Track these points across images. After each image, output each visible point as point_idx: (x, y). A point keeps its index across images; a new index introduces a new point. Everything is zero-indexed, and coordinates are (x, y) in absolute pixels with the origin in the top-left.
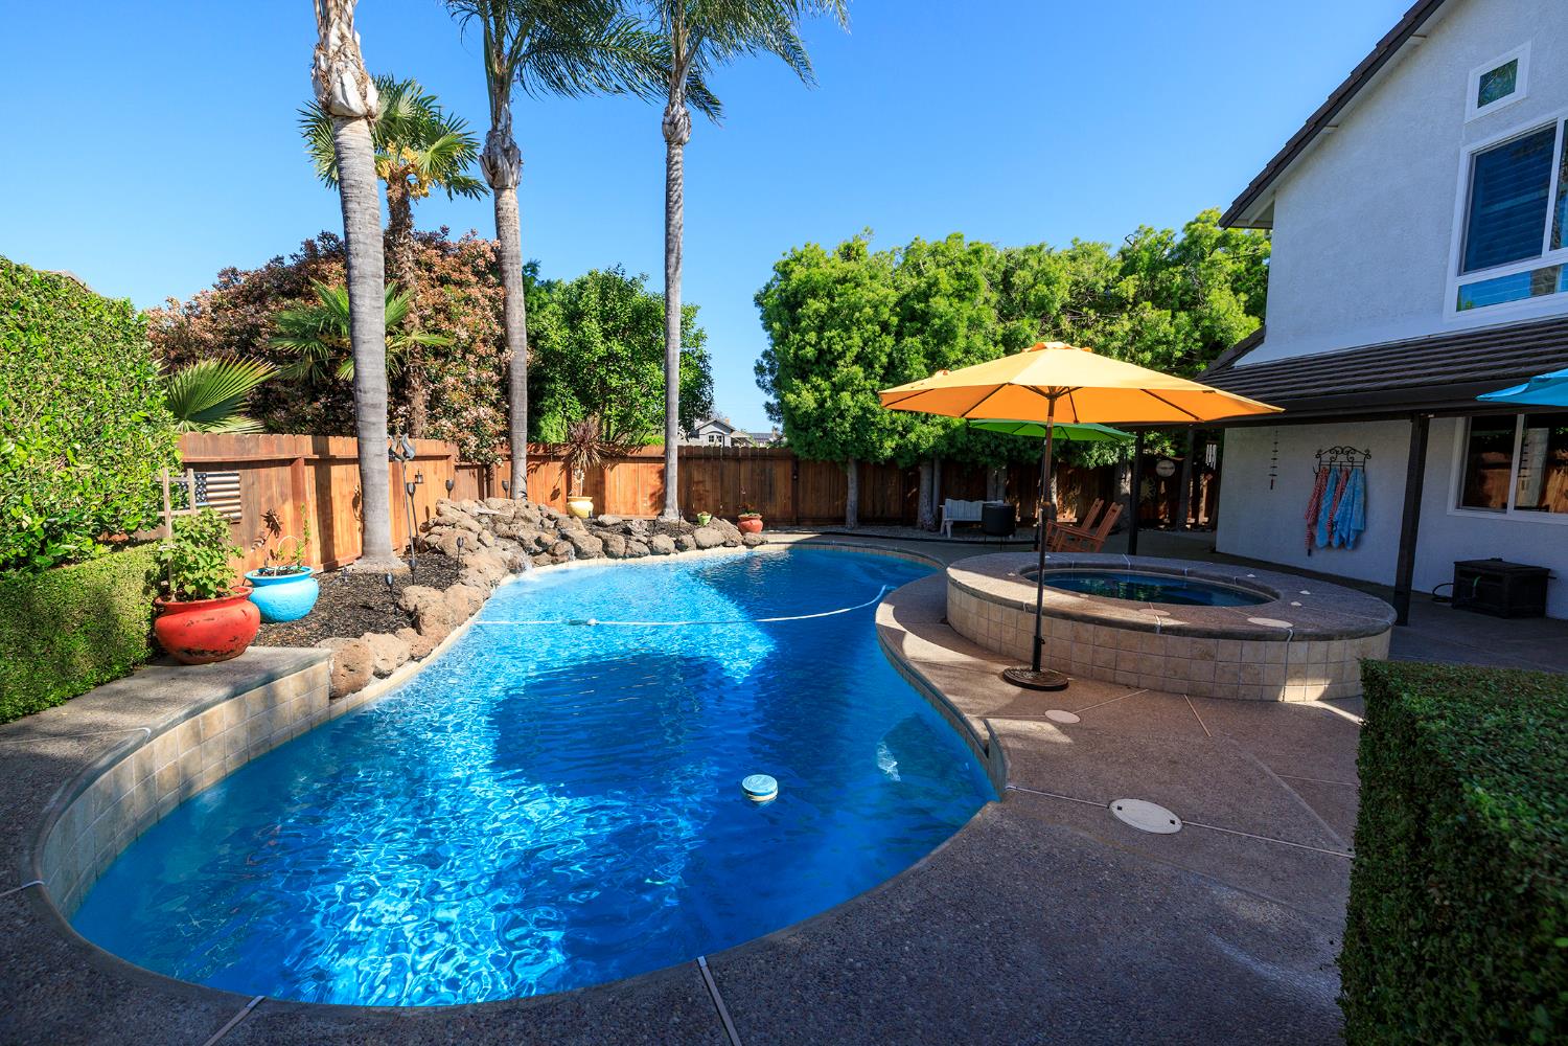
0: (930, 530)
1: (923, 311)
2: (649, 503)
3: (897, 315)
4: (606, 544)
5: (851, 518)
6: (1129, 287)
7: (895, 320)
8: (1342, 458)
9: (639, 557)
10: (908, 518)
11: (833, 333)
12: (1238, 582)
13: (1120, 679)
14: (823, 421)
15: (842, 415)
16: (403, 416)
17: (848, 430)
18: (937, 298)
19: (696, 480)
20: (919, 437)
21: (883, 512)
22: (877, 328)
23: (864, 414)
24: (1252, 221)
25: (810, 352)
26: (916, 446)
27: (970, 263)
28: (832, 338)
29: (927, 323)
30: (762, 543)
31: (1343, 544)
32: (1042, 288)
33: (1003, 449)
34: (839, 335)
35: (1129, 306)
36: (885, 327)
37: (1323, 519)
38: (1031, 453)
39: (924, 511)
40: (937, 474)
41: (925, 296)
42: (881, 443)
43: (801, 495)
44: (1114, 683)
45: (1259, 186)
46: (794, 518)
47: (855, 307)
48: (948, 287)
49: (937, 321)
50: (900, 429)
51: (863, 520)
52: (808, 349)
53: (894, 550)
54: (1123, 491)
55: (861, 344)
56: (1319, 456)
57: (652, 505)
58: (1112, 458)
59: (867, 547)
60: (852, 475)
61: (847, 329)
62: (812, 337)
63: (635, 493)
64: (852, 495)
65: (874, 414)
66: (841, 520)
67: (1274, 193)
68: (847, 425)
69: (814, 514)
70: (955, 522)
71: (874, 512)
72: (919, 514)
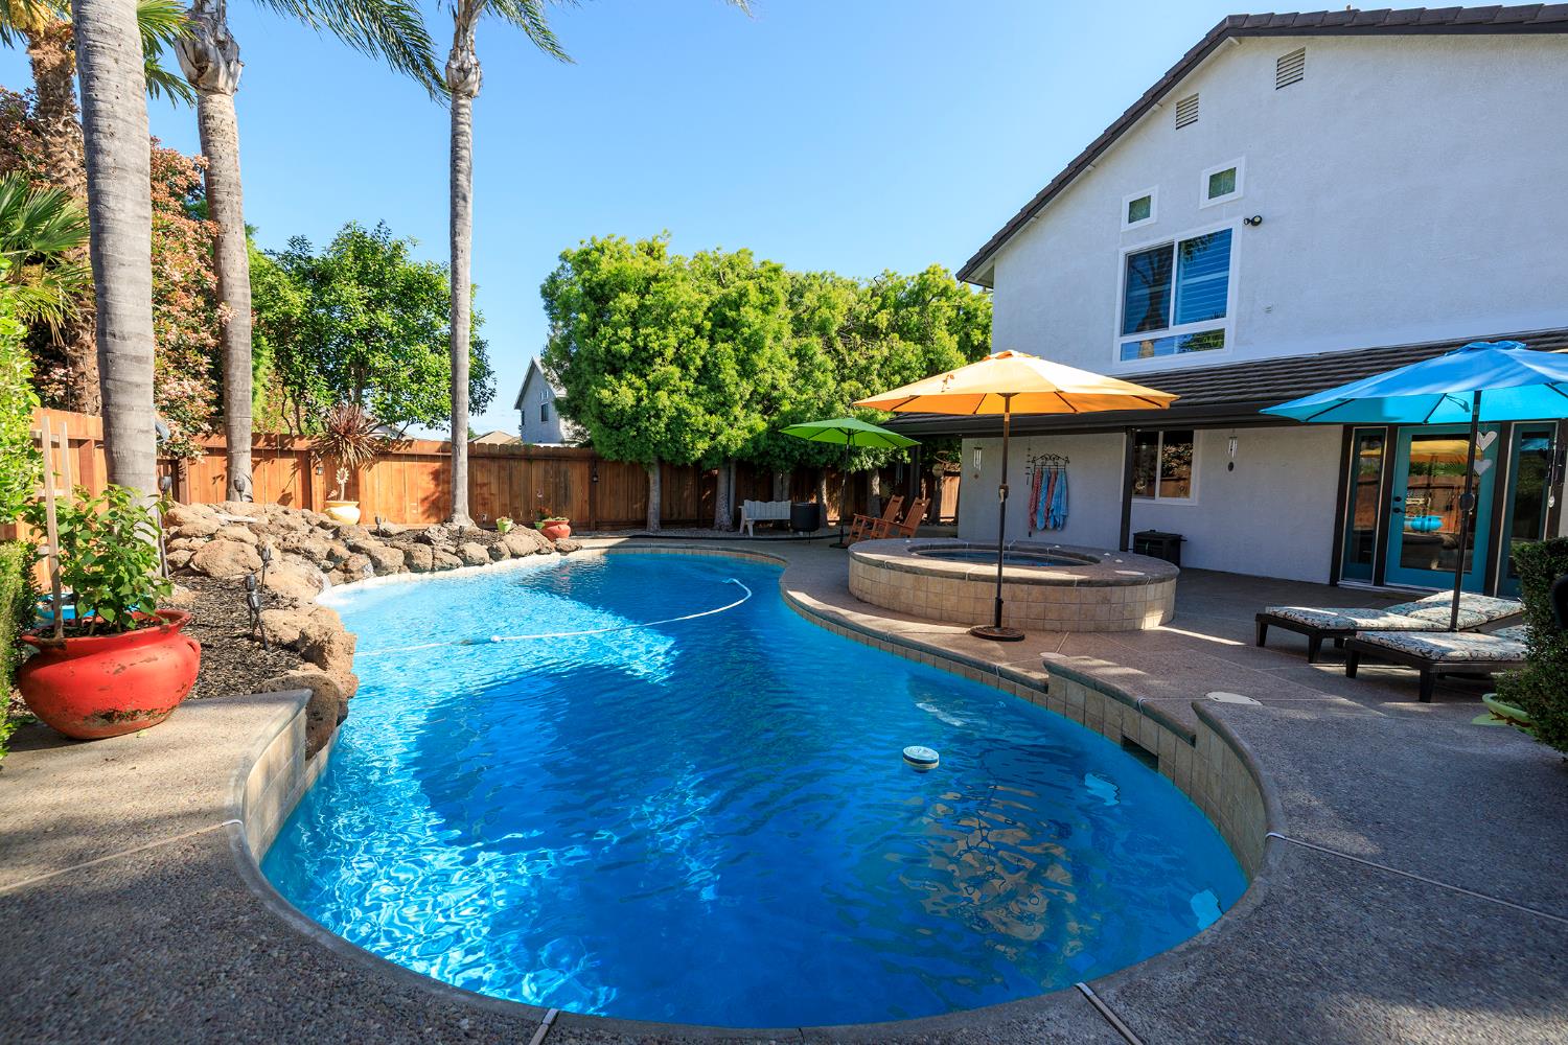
0: (727, 531)
1: (733, 319)
2: (420, 510)
3: (710, 319)
4: (408, 556)
5: (653, 519)
6: (882, 320)
7: (708, 325)
8: (1050, 463)
9: (450, 569)
10: (706, 518)
11: (650, 330)
12: (1051, 552)
13: (1048, 627)
14: (637, 419)
15: (658, 416)
16: (60, 382)
18: (747, 308)
19: (479, 481)
20: (729, 440)
21: (679, 514)
22: (692, 331)
23: (680, 415)
24: (977, 279)
25: (624, 348)
26: (726, 448)
28: (650, 335)
29: (736, 331)
30: (577, 549)
31: (1056, 526)
32: (825, 312)
34: (655, 333)
35: (883, 336)
36: (698, 329)
37: (1042, 507)
39: (723, 514)
40: (733, 476)
41: (736, 305)
42: (694, 444)
43: (598, 498)
44: (1044, 630)
45: (988, 252)
46: (593, 522)
47: (670, 308)
48: (756, 299)
49: (745, 330)
51: (664, 523)
52: (622, 344)
54: (874, 493)
55: (676, 345)
56: (1033, 461)
57: (424, 513)
58: (868, 465)
60: (654, 478)
61: (663, 329)
62: (627, 332)
63: (401, 498)
64: (655, 497)
65: (689, 416)
66: (642, 523)
67: (996, 261)
68: (663, 425)
69: (613, 518)
70: (755, 521)
71: (671, 515)
72: (717, 515)
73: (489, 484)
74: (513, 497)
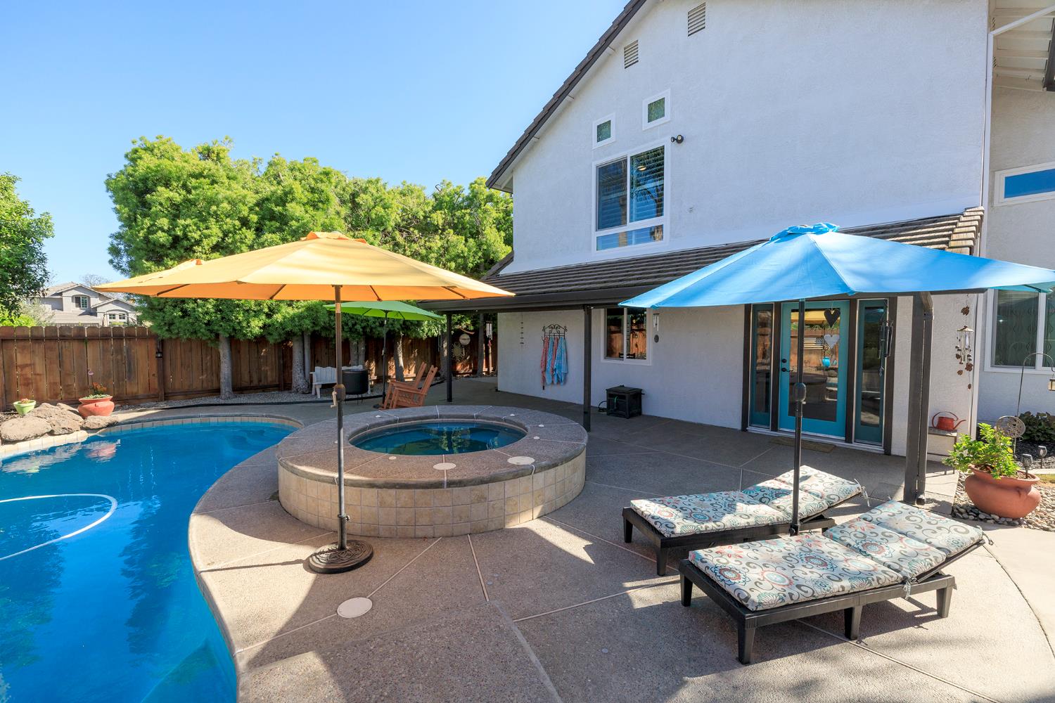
0: (304, 393)
1: (280, 213)
3: (257, 213)
5: (226, 389)
6: (438, 218)
7: (254, 218)
8: (554, 331)
10: (284, 385)
11: (189, 221)
17: (212, 310)
18: (293, 204)
21: (260, 381)
22: (237, 223)
24: (504, 185)
25: (162, 237)
27: (322, 181)
28: (188, 226)
29: (286, 224)
30: (110, 425)
31: (559, 381)
32: (380, 210)
33: (358, 327)
34: (195, 224)
35: (440, 231)
36: (245, 222)
37: (548, 367)
38: (379, 329)
39: (298, 378)
40: (307, 347)
41: (282, 201)
43: (168, 370)
45: (505, 165)
46: (163, 394)
47: (211, 201)
48: (303, 197)
49: (294, 223)
50: (266, 310)
51: (238, 389)
52: (160, 234)
53: (263, 416)
54: (445, 354)
55: (221, 235)
56: (544, 330)
58: (436, 332)
59: (236, 416)
60: (224, 350)
61: (204, 220)
62: (164, 222)
64: (226, 369)
66: (217, 391)
67: (512, 172)
69: (187, 388)
70: (323, 385)
71: (251, 382)
72: (294, 381)
73: (32, 365)
74: (64, 376)
